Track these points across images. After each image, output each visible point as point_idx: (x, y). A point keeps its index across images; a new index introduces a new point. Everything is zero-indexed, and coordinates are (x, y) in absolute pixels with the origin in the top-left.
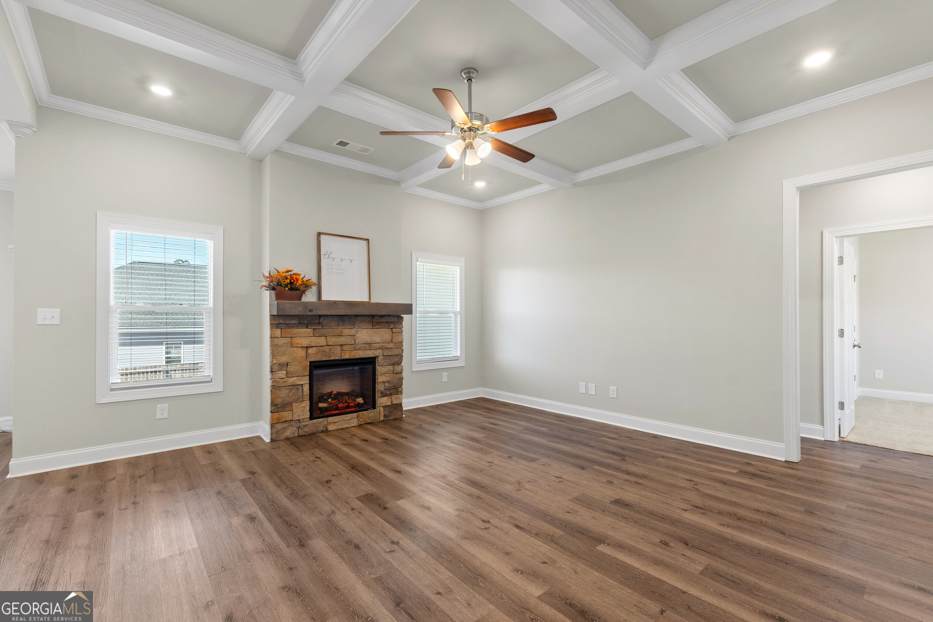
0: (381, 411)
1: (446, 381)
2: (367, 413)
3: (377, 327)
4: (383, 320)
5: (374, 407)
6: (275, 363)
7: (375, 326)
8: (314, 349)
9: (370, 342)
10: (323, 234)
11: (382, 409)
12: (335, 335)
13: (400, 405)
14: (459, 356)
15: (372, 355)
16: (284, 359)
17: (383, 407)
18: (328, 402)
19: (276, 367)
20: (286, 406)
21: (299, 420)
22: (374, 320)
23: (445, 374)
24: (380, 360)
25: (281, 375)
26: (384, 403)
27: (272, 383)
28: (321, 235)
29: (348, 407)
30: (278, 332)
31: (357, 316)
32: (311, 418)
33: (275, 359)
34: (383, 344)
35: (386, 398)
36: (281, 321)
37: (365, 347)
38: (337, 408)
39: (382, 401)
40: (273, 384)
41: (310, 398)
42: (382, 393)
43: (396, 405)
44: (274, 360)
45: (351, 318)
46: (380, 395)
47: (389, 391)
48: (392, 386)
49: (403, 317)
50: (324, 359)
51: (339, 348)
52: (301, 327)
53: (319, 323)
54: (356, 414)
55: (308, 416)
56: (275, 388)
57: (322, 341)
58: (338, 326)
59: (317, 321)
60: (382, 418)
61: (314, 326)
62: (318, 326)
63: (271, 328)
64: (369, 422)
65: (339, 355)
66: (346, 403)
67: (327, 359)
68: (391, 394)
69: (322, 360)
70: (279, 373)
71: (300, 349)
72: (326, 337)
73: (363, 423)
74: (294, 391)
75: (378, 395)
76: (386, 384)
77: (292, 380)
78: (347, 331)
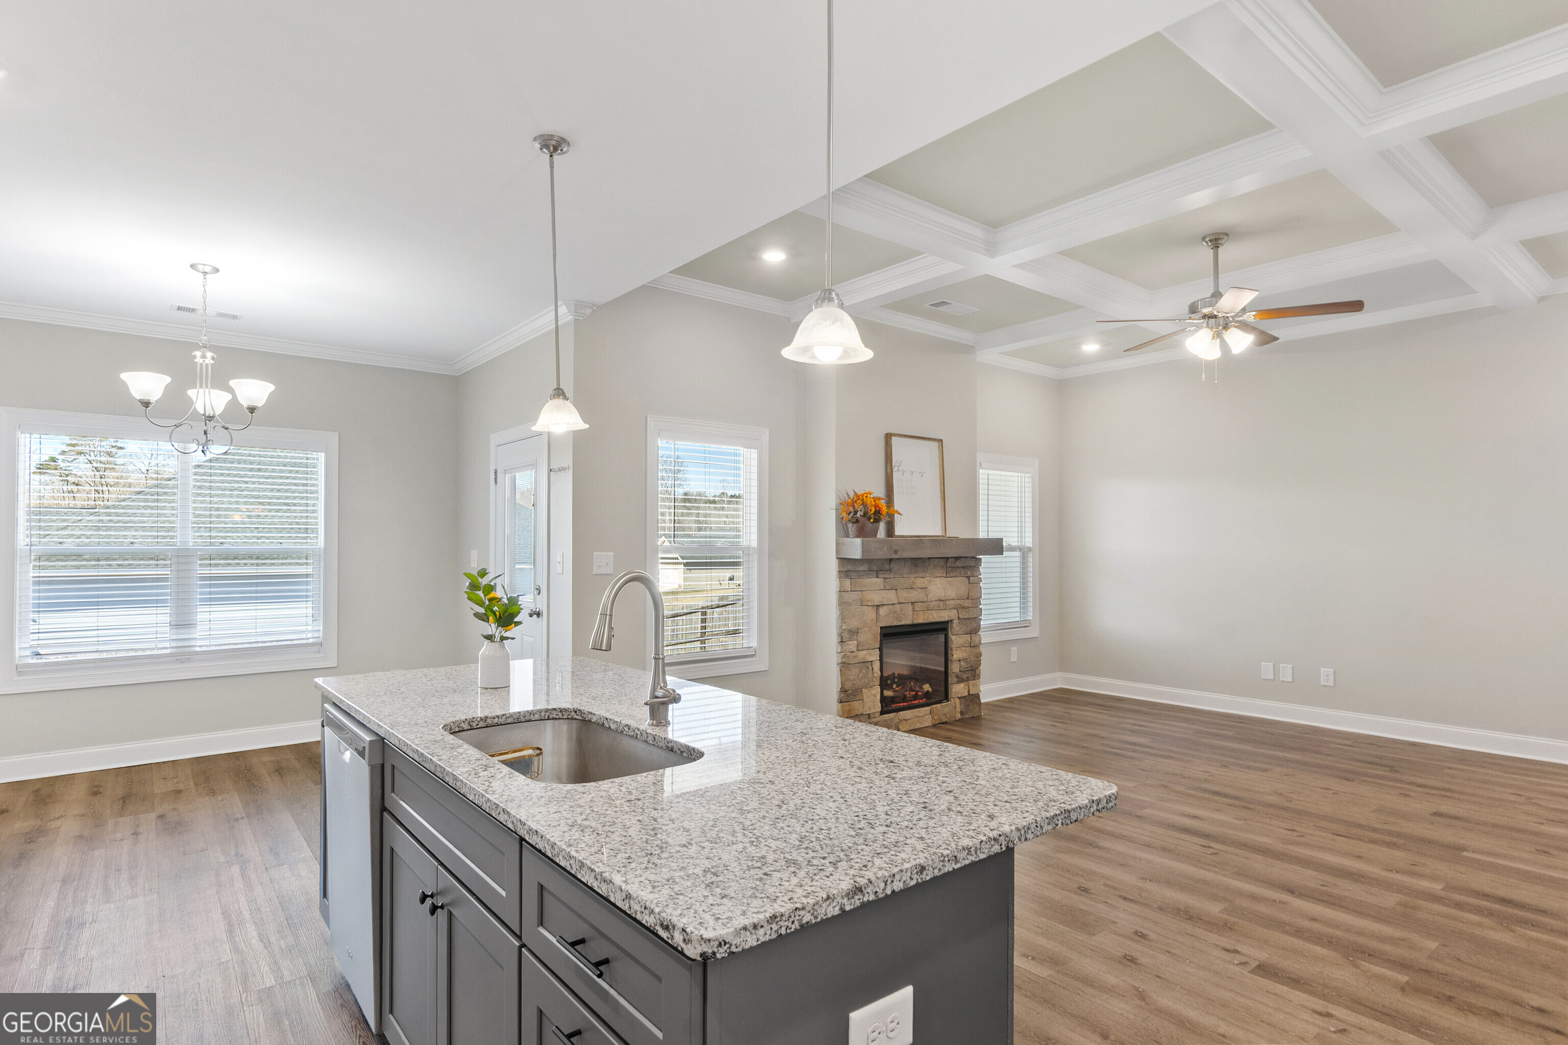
0: (957, 704)
1: (1016, 660)
2: (941, 706)
3: (951, 575)
4: (959, 564)
5: (947, 698)
6: (845, 630)
7: (949, 573)
8: (885, 607)
9: (943, 598)
10: (895, 435)
11: (958, 701)
12: (907, 587)
13: (977, 696)
14: (1030, 620)
15: (946, 619)
16: (854, 623)
17: (958, 698)
18: (893, 688)
19: (846, 635)
20: (856, 693)
21: (869, 714)
22: (948, 565)
23: (1014, 649)
24: (954, 625)
25: (851, 647)
26: (960, 692)
27: (842, 658)
28: (893, 438)
29: (916, 697)
30: (847, 582)
31: (930, 558)
32: (882, 713)
33: (845, 623)
34: (959, 602)
35: (962, 685)
36: (850, 568)
37: (939, 606)
38: (904, 699)
39: (958, 689)
40: (843, 660)
41: (880, 682)
42: (957, 677)
43: (974, 696)
44: (843, 624)
45: (924, 562)
46: (955, 679)
47: (966, 674)
48: (969, 665)
49: (981, 559)
50: (896, 623)
51: (910, 607)
52: (871, 576)
53: (890, 570)
54: (929, 708)
55: (879, 709)
56: (844, 666)
57: (891, 596)
58: (910, 573)
59: (887, 567)
60: (959, 716)
61: (884, 574)
62: (890, 574)
63: (840, 577)
64: (944, 721)
65: (911, 617)
66: (913, 691)
67: (899, 624)
68: (968, 680)
69: (893, 624)
70: (849, 644)
71: (870, 608)
72: (896, 590)
73: (937, 722)
74: (864, 671)
75: (952, 679)
76: (962, 663)
77: (862, 654)
78: (920, 582)
